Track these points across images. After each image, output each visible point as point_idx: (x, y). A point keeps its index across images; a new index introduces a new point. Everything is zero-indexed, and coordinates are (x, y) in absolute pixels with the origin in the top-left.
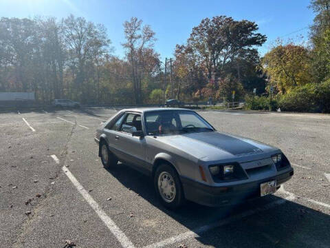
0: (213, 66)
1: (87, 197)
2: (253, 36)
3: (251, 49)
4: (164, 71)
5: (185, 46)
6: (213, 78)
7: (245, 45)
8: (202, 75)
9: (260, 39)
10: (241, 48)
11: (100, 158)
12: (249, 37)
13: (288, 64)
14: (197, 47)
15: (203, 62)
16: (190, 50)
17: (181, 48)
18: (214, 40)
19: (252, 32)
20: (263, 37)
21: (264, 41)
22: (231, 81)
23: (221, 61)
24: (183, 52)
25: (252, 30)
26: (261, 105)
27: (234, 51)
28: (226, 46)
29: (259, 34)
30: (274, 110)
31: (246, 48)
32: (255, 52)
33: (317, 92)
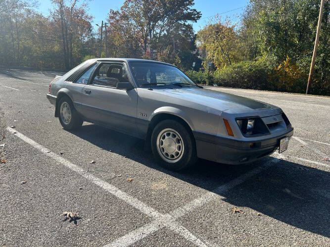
0: (149, 37)
1: (61, 160)
2: (189, 11)
3: (187, 24)
4: (96, 37)
5: (120, 12)
6: (149, 50)
7: (180, 20)
8: (137, 46)
9: (195, 15)
10: (176, 21)
11: (57, 119)
12: (185, 11)
13: (225, 41)
14: (132, 15)
15: (138, 32)
16: (125, 17)
17: (115, 13)
18: (151, 10)
19: (188, 7)
20: (198, 13)
21: (199, 17)
22: (170, 53)
23: (157, 33)
24: (117, 18)
25: (188, 5)
26: (199, 79)
27: (170, 24)
28: (162, 18)
29: (195, 10)
30: (211, 84)
31: (182, 22)
32: (190, 27)
33: (251, 70)
